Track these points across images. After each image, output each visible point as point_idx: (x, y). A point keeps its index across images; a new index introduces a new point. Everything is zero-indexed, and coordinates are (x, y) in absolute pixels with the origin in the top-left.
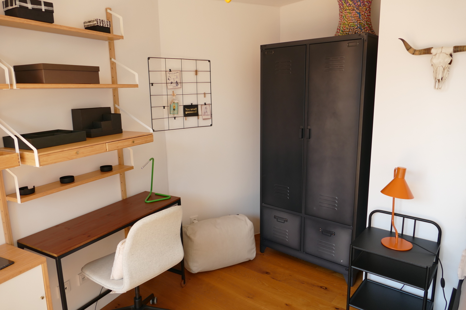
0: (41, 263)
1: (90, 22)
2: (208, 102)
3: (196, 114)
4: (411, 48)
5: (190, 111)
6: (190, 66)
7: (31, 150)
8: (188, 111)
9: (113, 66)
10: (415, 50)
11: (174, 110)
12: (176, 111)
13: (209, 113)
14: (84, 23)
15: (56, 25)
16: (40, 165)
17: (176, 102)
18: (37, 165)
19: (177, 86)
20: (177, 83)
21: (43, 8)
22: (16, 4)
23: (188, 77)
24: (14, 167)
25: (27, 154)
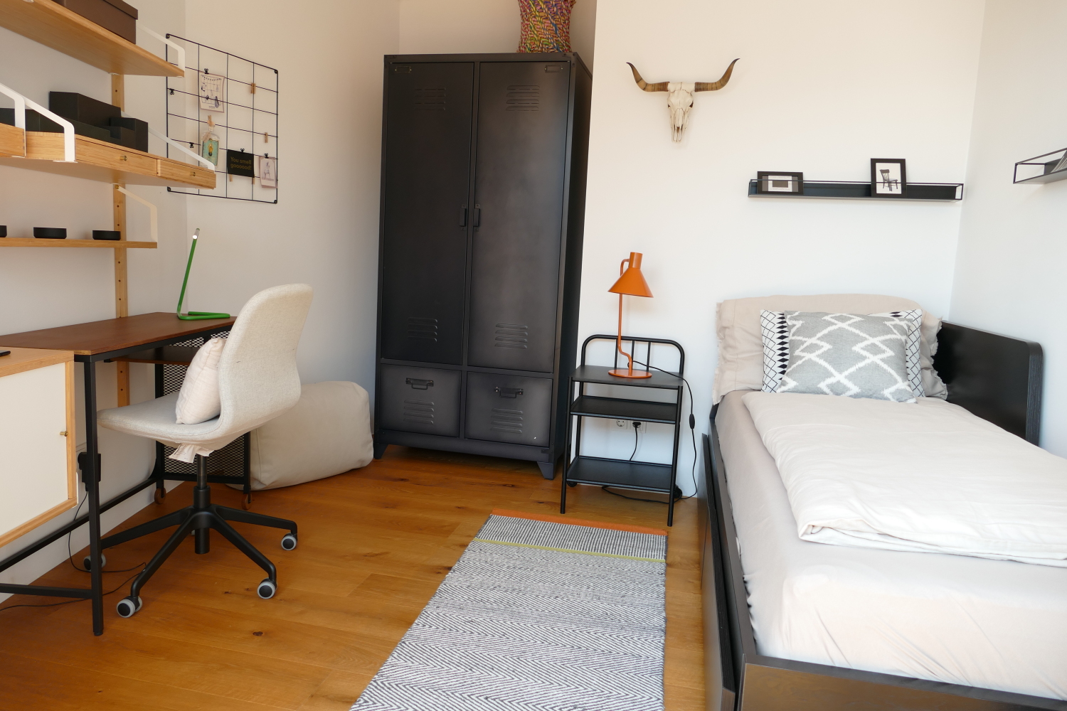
0: (63, 360)
2: (272, 154)
3: (250, 173)
4: (641, 79)
5: (239, 164)
6: (241, 72)
8: (236, 163)
10: (647, 84)
11: (210, 153)
12: (213, 158)
13: (273, 177)
16: (75, 158)
17: (214, 138)
18: (69, 156)
19: (216, 106)
20: (216, 100)
23: (238, 93)
24: (12, 155)
25: (41, 136)
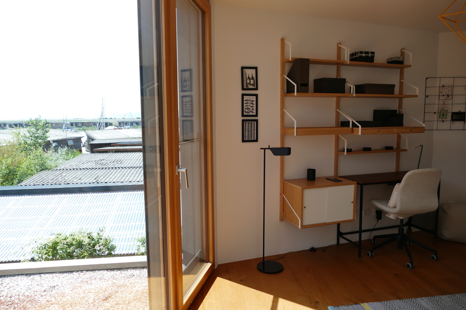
0: (354, 184)
1: (391, 59)
3: (463, 120)
5: (458, 117)
6: (461, 82)
7: (358, 127)
8: (456, 117)
9: (401, 84)
11: (443, 115)
12: (444, 117)
14: (387, 60)
15: (374, 63)
16: (361, 134)
18: (360, 134)
19: (448, 97)
20: (448, 95)
21: (370, 55)
22: (358, 55)
24: (348, 134)
25: (355, 129)
